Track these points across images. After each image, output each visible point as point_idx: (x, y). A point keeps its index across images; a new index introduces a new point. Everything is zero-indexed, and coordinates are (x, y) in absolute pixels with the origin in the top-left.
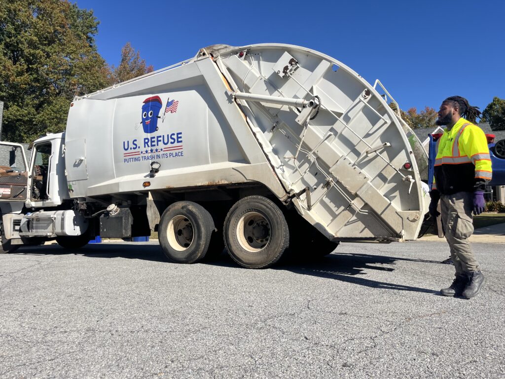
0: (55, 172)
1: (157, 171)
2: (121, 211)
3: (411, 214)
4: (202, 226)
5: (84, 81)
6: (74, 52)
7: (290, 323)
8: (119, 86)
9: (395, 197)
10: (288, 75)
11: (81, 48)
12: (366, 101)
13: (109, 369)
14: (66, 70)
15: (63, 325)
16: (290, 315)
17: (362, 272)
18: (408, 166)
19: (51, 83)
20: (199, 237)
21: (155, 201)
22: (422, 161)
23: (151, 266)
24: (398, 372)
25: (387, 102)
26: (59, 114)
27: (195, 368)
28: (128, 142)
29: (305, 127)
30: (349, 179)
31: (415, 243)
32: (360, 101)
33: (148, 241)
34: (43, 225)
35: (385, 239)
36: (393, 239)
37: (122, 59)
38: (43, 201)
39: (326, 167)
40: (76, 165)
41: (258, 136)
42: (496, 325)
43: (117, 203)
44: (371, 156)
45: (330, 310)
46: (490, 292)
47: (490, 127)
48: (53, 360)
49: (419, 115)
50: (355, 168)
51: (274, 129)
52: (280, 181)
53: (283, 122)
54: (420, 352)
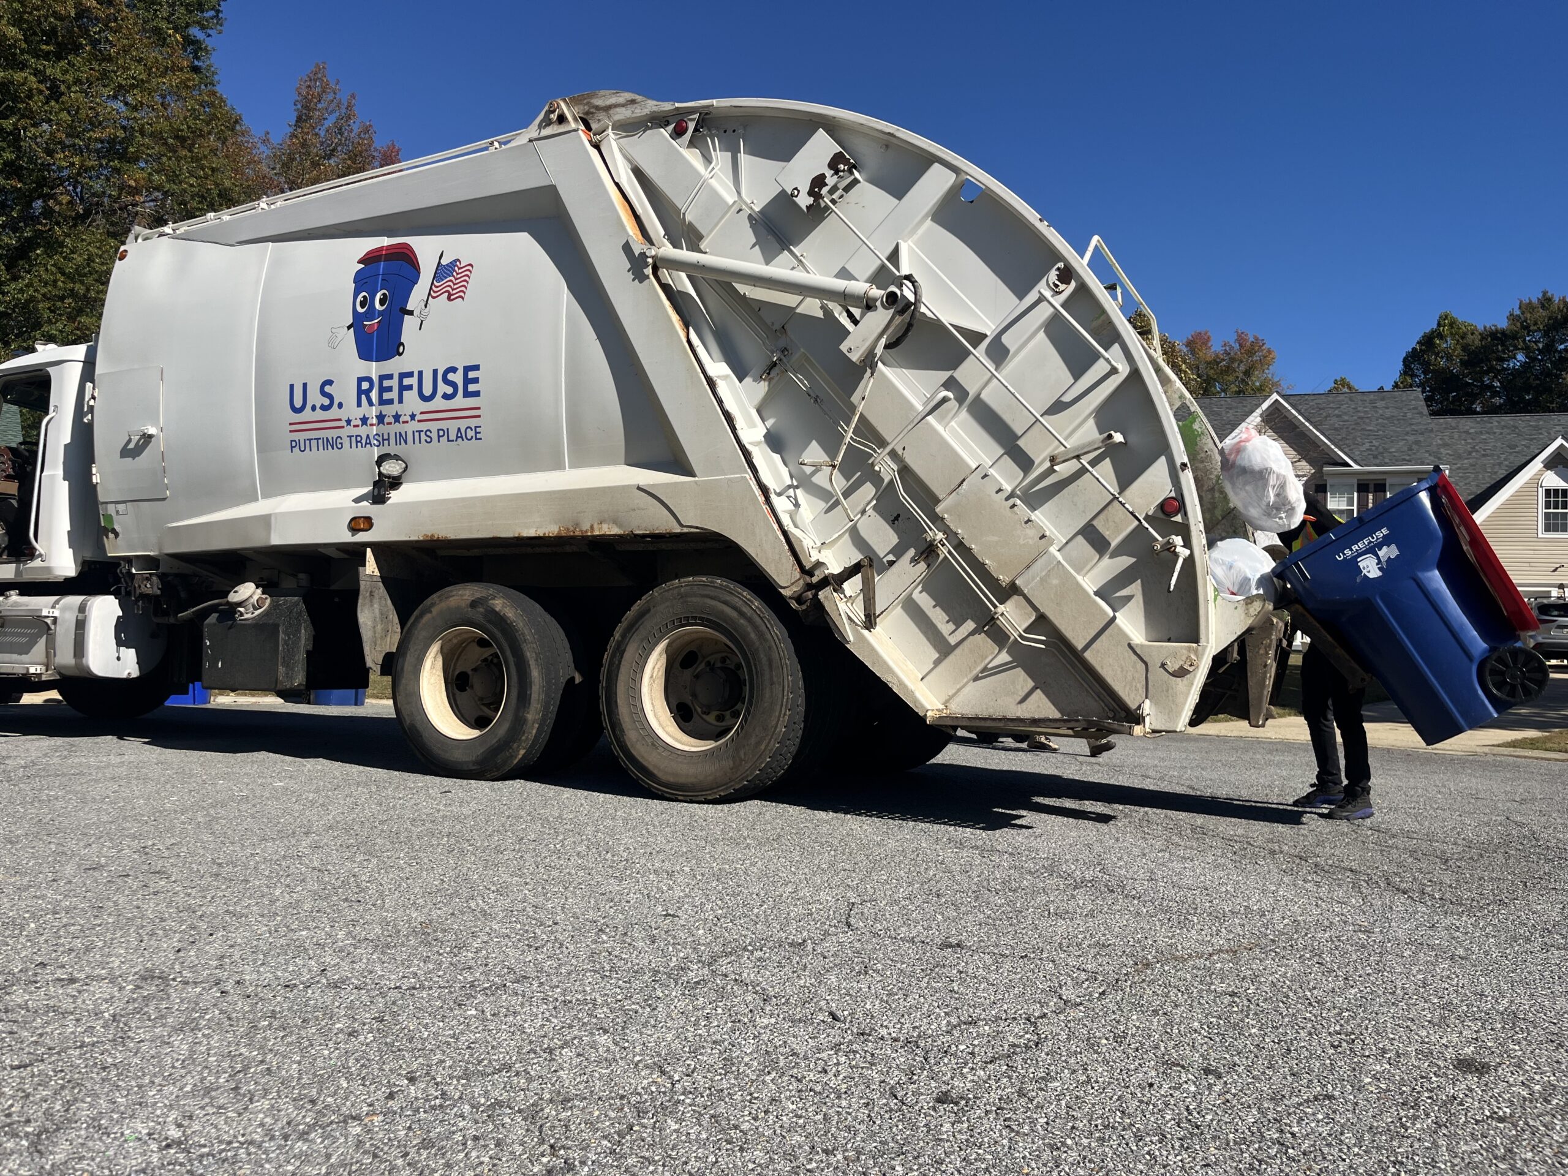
0: (60, 472)
1: (395, 483)
2: (274, 607)
3: (1175, 655)
4: (532, 663)
5: (168, 181)
6: (140, 84)
7: (788, 969)
8: (280, 202)
9: (1129, 598)
10: (823, 205)
11: (163, 75)
12: (1057, 302)
13: (207, 1100)
14: (112, 141)
15: (64, 959)
16: (791, 945)
17: (1017, 822)
18: (1173, 506)
19: (61, 181)
20: (523, 698)
21: (384, 579)
22: (1217, 495)
23: (366, 784)
24: (1100, 1121)
25: (1121, 308)
26: (82, 282)
27: (483, 1101)
28: (305, 385)
29: (869, 371)
30: (995, 539)
31: (1181, 741)
32: (1041, 299)
33: (362, 704)
34: (16, 639)
35: (1091, 724)
36: (1115, 725)
37: (296, 114)
38: (18, 561)
39: (928, 500)
40: (131, 452)
41: (722, 389)
42: (1398, 992)
43: (262, 579)
44: (1064, 470)
45: (914, 933)
46: (1388, 895)
47: (1423, 403)
48: (25, 1066)
49: (1217, 356)
50: (1014, 506)
51: (773, 373)
52: (785, 533)
53: (802, 350)
54: (1169, 1065)
